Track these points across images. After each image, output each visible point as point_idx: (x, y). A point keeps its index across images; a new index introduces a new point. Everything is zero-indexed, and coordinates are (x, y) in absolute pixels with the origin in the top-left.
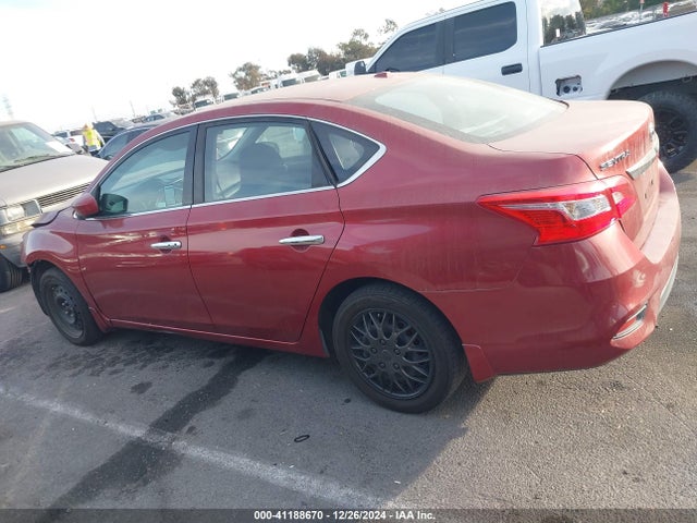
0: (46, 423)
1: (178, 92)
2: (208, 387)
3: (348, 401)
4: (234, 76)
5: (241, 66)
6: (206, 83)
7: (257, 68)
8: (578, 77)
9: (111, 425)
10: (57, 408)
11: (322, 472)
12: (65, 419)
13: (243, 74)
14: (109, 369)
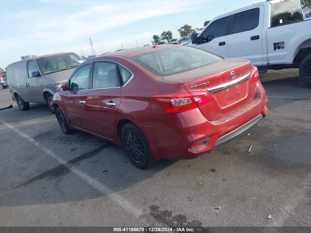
0: (44, 156)
1: (155, 37)
2: (92, 152)
3: (126, 162)
4: (179, 30)
5: (183, 26)
6: (167, 33)
7: (190, 27)
8: (283, 42)
9: (59, 159)
10: (49, 152)
11: (103, 182)
12: (49, 156)
13: (183, 30)
14: (69, 143)
